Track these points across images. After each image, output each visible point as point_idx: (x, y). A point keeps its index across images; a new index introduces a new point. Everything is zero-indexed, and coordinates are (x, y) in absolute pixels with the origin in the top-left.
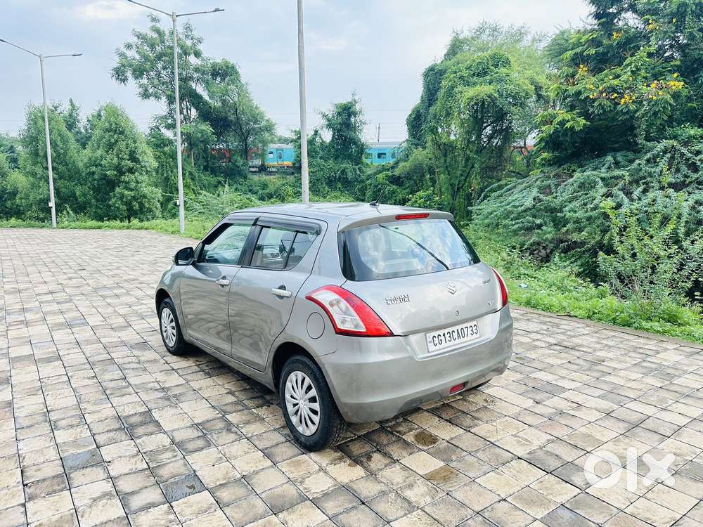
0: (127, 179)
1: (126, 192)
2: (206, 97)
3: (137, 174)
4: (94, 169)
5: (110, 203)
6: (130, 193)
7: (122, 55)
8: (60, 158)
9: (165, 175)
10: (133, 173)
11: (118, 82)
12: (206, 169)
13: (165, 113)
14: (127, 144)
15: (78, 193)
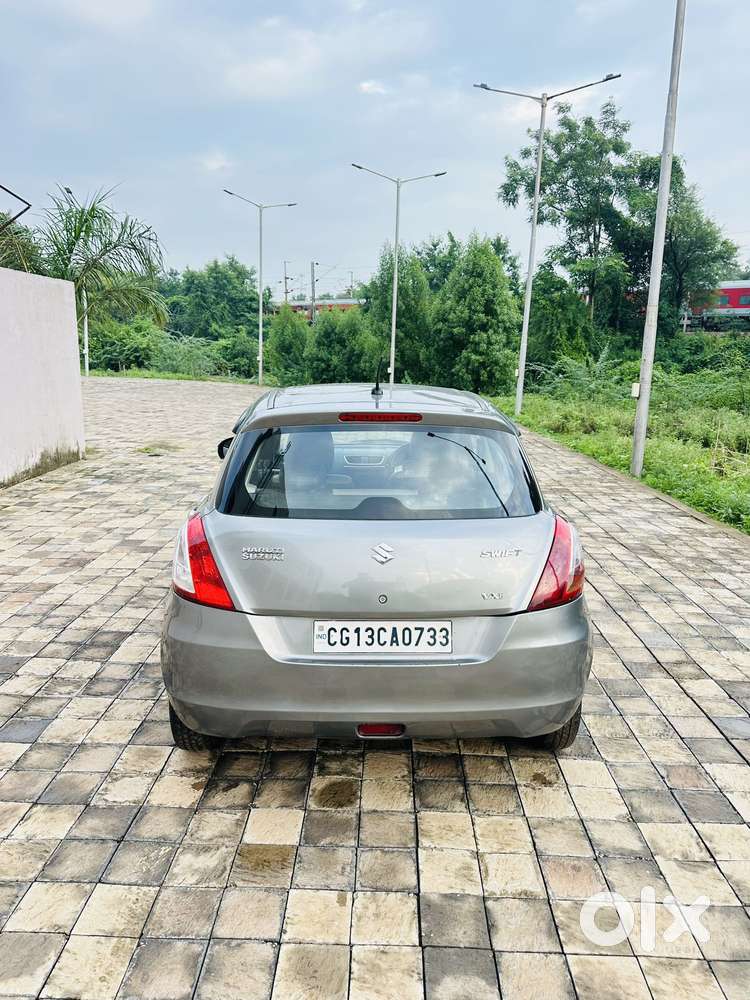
0: (477, 339)
1: (473, 357)
2: (626, 213)
3: (491, 332)
4: (440, 325)
5: (453, 370)
6: (478, 358)
7: (514, 165)
8: (408, 314)
9: (548, 333)
10: (486, 331)
11: (507, 203)
12: (612, 323)
13: (563, 244)
14: (484, 290)
15: (421, 357)
